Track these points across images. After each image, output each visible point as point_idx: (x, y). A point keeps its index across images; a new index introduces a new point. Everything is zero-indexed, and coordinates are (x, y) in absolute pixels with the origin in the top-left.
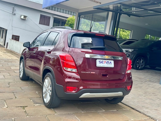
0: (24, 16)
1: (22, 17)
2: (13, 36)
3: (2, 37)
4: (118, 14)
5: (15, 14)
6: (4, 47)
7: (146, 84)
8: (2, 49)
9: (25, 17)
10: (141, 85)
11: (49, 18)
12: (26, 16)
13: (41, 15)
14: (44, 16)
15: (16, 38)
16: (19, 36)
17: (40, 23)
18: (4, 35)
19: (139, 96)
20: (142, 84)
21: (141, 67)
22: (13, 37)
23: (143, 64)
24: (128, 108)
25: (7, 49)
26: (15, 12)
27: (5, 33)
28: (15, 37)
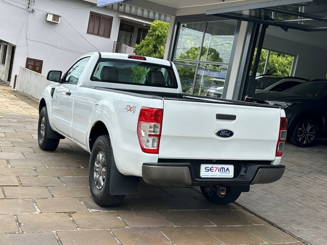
0: (54, 15)
2: (28, 60)
3: (4, 62)
4: (261, 25)
5: (33, 11)
6: (8, 85)
7: (309, 178)
8: (4, 90)
9: (56, 17)
11: (110, 19)
13: (91, 13)
14: (99, 16)
15: (35, 64)
16: (42, 62)
17: (88, 32)
18: (8, 56)
19: (289, 201)
20: (300, 177)
21: (307, 141)
22: (29, 63)
23: (313, 134)
24: (264, 224)
25: (14, 91)
26: (32, 7)
27: (9, 53)
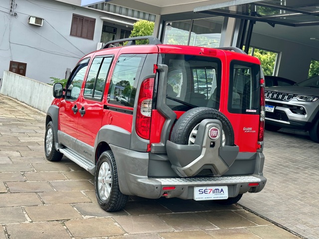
0: (36, 18)
1: (33, 21)
2: (12, 63)
4: (249, 21)
9: (39, 20)
10: (295, 176)
11: (93, 21)
12: (41, 19)
13: (74, 15)
14: (82, 19)
17: (71, 34)
22: (13, 66)
24: (267, 224)
28: (16, 67)
